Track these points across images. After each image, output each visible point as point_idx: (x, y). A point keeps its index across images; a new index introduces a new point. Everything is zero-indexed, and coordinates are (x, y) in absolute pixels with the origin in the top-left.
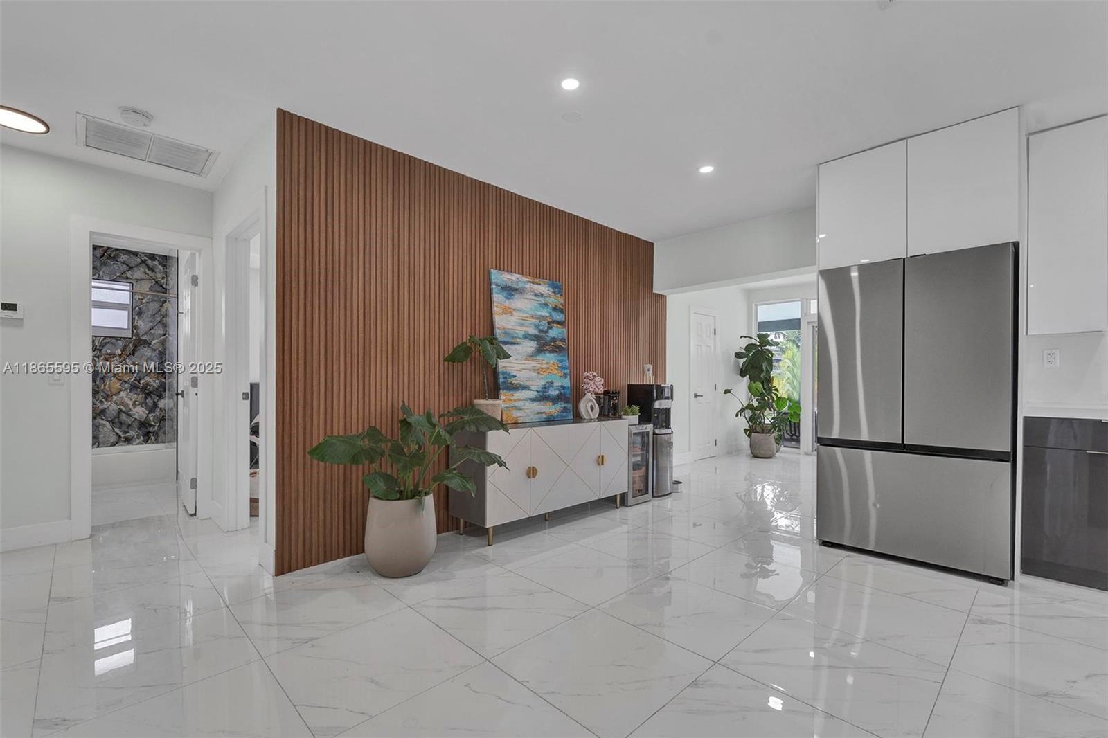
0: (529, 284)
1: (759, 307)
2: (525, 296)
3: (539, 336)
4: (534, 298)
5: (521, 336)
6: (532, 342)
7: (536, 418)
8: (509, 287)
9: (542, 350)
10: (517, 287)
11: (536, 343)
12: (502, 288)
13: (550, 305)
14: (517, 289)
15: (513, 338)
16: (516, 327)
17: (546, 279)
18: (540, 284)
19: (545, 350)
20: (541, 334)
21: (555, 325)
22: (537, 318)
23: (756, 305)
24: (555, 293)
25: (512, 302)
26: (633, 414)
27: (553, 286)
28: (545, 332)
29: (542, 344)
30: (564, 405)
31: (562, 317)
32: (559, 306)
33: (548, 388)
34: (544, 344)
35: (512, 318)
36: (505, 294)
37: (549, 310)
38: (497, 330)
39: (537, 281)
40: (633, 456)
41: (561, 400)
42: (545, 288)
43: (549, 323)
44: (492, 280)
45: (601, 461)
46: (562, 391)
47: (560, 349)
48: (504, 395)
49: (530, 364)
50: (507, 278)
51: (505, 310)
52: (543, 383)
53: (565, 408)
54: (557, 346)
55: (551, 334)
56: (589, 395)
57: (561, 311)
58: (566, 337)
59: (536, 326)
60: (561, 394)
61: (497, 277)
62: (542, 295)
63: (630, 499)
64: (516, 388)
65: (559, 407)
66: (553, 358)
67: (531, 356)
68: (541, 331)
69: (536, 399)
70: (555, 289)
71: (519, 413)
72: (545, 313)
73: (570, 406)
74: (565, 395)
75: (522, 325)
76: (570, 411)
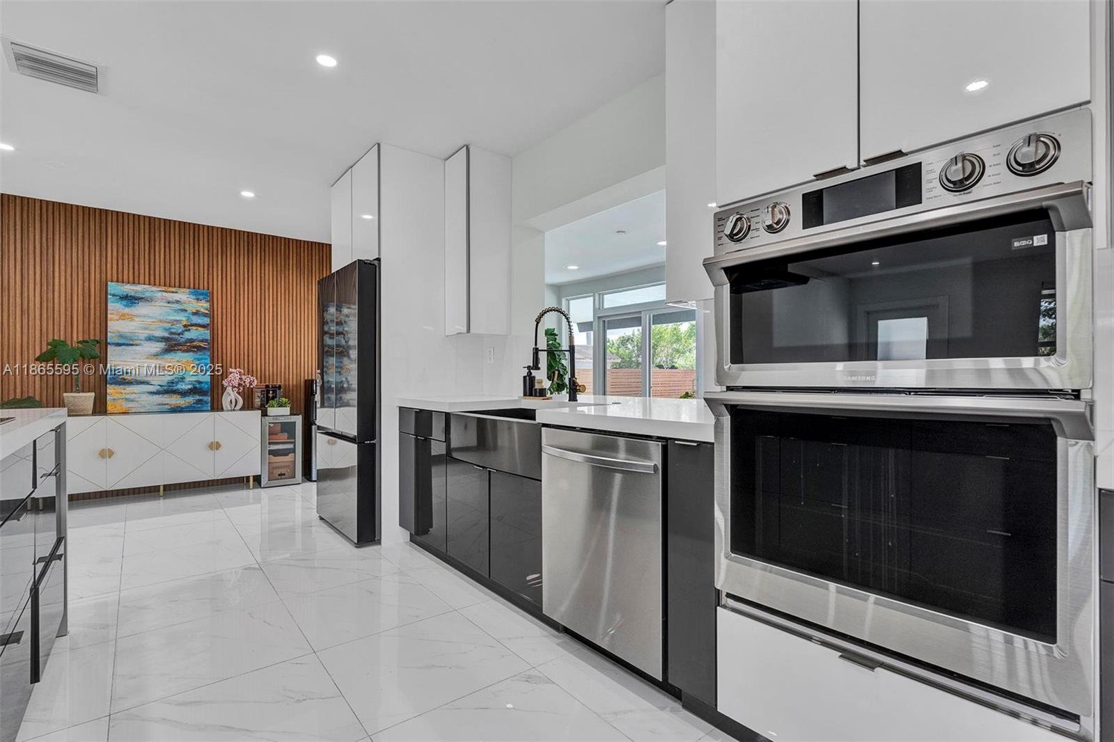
0: (161, 293)
1: (571, 302)
2: (153, 303)
3: (168, 338)
4: (166, 305)
5: (143, 338)
6: (158, 343)
7: (156, 408)
8: (131, 296)
9: (172, 350)
10: (143, 296)
11: (164, 344)
12: (120, 298)
13: (189, 311)
14: (142, 298)
15: (131, 340)
16: (136, 331)
17: (189, 288)
18: (177, 292)
19: (178, 350)
20: (173, 336)
21: (194, 328)
22: (169, 323)
23: (568, 301)
24: (198, 299)
25: (133, 308)
26: (281, 405)
27: (195, 294)
28: (179, 334)
29: (172, 344)
30: (201, 398)
31: (206, 321)
32: (203, 310)
33: (177, 383)
34: (175, 345)
35: (132, 323)
36: (124, 302)
37: (186, 315)
38: (109, 334)
39: (174, 290)
40: (270, 443)
41: (195, 393)
42: (183, 296)
43: (185, 326)
44: (109, 292)
45: (215, 446)
46: (198, 386)
47: (199, 349)
48: (111, 389)
49: (154, 363)
50: (129, 289)
51: (123, 317)
52: (170, 378)
53: (199, 401)
54: (194, 347)
55: (188, 335)
56: (229, 389)
57: (205, 315)
58: (209, 338)
59: (166, 330)
60: (195, 388)
61: (113, 288)
62: (178, 302)
63: (264, 481)
64: (130, 383)
65: (190, 400)
66: (188, 357)
67: (156, 355)
68: (172, 333)
69: (158, 393)
70: (198, 296)
71: (131, 405)
72: (182, 318)
73: (208, 399)
74: (201, 389)
75: (146, 329)
76: (206, 403)
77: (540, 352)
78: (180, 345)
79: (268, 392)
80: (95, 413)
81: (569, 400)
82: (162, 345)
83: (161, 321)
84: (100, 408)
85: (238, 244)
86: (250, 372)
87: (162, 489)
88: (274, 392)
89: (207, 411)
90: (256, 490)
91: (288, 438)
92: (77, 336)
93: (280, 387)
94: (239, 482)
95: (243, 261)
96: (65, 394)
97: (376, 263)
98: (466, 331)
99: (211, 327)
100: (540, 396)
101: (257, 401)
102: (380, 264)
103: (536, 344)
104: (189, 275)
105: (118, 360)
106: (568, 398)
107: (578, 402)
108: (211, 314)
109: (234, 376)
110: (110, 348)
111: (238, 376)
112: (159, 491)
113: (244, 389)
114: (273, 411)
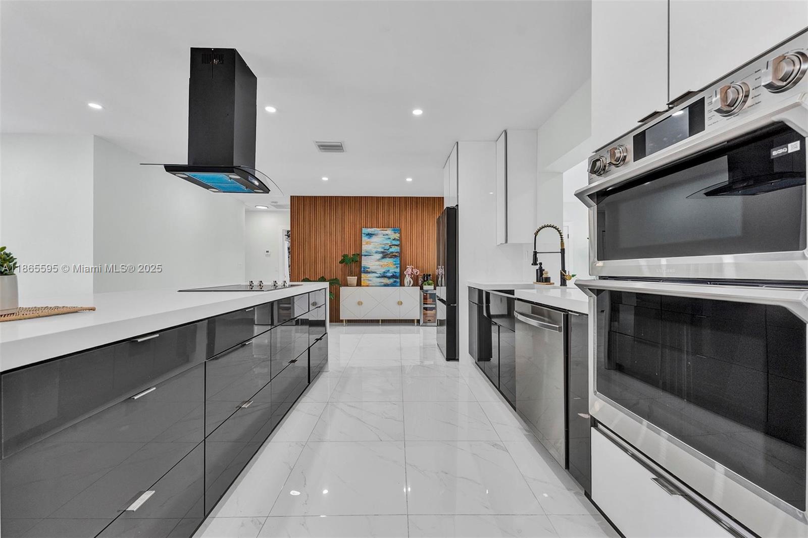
0: (381, 231)
2: (378, 236)
3: (383, 252)
4: (383, 236)
5: (374, 252)
6: (379, 254)
7: (379, 284)
8: (370, 234)
9: (385, 257)
12: (366, 235)
14: (374, 234)
15: (370, 253)
16: (372, 249)
17: (392, 228)
18: (387, 230)
19: (387, 257)
20: (385, 251)
21: (393, 246)
22: (384, 245)
24: (395, 233)
25: (371, 239)
26: (429, 285)
27: (394, 230)
28: (387, 250)
29: (385, 255)
30: (395, 280)
31: (398, 243)
32: (397, 238)
33: (387, 273)
34: (386, 255)
35: (371, 246)
36: (368, 237)
37: (390, 240)
38: (363, 251)
39: (385, 229)
40: (424, 304)
41: (393, 278)
42: (389, 232)
43: (390, 246)
44: (363, 232)
45: (400, 303)
46: (394, 274)
47: (395, 256)
48: (363, 275)
49: (378, 263)
50: (369, 230)
51: (367, 243)
52: (384, 270)
53: (395, 281)
54: (393, 256)
55: (391, 250)
56: (407, 276)
57: (398, 240)
58: (399, 251)
59: (383, 248)
60: (394, 275)
61: (365, 231)
62: (387, 235)
63: (421, 322)
64: (369, 273)
65: (392, 280)
66: (391, 260)
67: (379, 260)
68: (385, 249)
69: (379, 277)
70: (395, 231)
71: (370, 282)
72: (388, 242)
73: (398, 280)
74: (396, 275)
75: (375, 248)
76: (398, 282)
77: (538, 254)
78: (388, 255)
79: (424, 277)
80: (357, 285)
81: (561, 285)
82: (381, 255)
83: (381, 244)
84: (359, 284)
85: (411, 203)
86: (417, 268)
87: (380, 321)
88: (427, 278)
89: (398, 286)
90: (418, 327)
91: (433, 302)
92: (352, 252)
93: (430, 275)
94: (410, 322)
95: (414, 212)
96: (348, 277)
97: (456, 208)
98: (504, 242)
99: (400, 246)
100: (545, 282)
101: (420, 282)
102: (458, 208)
103: (535, 249)
104: (392, 222)
105: (365, 262)
106: (560, 284)
107: (568, 286)
108: (400, 240)
109: (409, 270)
110: (363, 257)
111: (411, 270)
112: (379, 322)
113: (414, 276)
114: (426, 287)
